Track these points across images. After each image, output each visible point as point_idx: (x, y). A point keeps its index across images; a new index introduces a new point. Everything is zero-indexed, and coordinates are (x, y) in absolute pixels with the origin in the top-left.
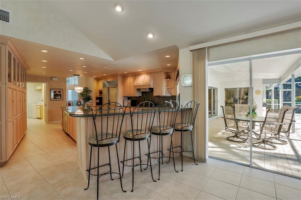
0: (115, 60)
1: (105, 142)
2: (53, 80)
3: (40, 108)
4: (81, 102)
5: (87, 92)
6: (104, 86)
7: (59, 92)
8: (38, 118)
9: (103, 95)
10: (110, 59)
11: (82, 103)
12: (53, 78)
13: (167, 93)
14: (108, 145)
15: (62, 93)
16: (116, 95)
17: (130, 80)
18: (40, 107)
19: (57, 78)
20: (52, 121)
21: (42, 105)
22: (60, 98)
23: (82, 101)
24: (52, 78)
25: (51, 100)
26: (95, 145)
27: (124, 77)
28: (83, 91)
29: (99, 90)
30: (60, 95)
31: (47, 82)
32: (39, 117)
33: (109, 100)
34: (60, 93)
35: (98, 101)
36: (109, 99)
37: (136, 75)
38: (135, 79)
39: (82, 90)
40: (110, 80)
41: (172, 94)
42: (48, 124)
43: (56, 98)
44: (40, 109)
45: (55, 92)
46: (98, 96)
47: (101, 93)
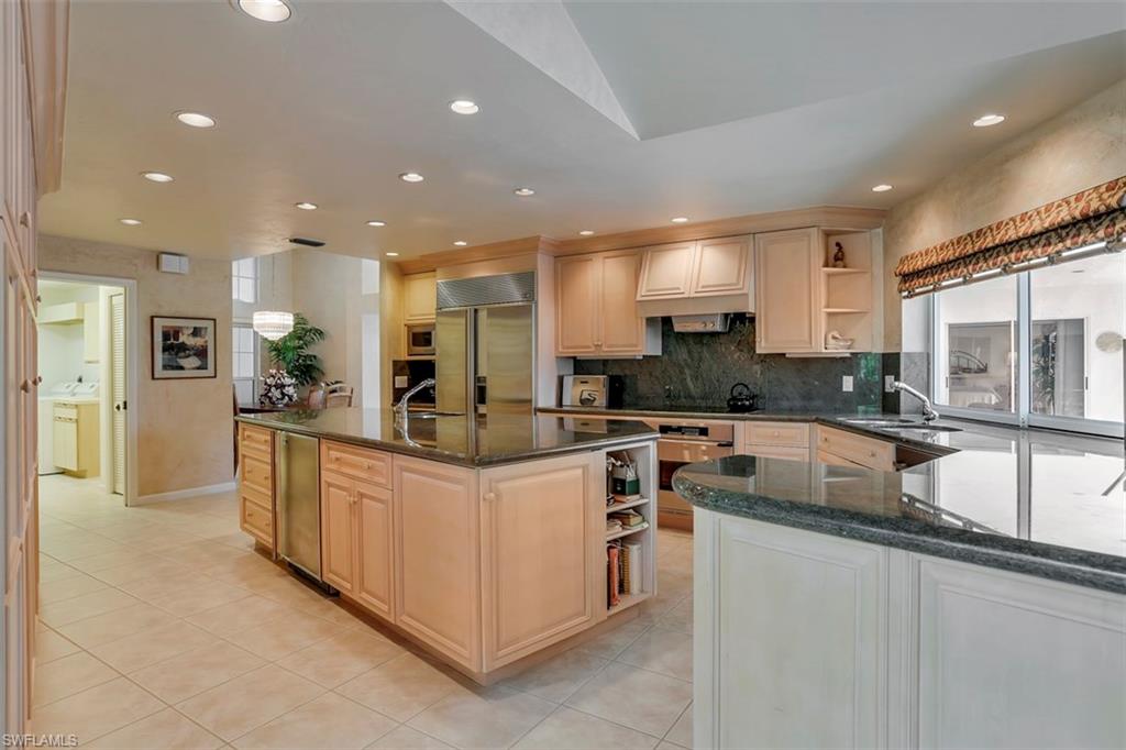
2: (164, 268)
3: (77, 421)
4: (283, 386)
5: (300, 338)
7: (196, 332)
8: (64, 472)
9: (435, 351)
11: (290, 390)
12: (164, 256)
13: (834, 338)
15: (209, 337)
16: (527, 358)
17: (603, 276)
18: (78, 413)
19: (184, 259)
20: (157, 492)
21: (96, 405)
22: (198, 368)
23: (288, 381)
24: (157, 257)
25: (153, 378)
27: (570, 255)
28: (291, 330)
29: (409, 327)
30: (201, 353)
31: (134, 279)
32: (74, 468)
33: (482, 373)
34: (198, 341)
36: (476, 373)
37: (640, 246)
38: (637, 268)
39: (288, 326)
40: (482, 273)
41: (856, 345)
42: (138, 506)
43: (182, 368)
44: (74, 425)
45: (177, 332)
46: (404, 357)
47: (422, 338)
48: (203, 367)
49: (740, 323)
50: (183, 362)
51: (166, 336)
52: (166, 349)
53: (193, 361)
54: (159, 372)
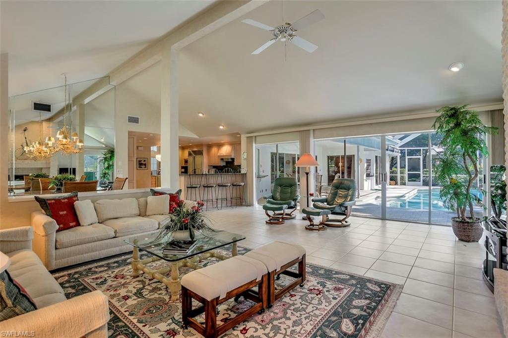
0: (200, 137)
1: (194, 186)
2: (139, 149)
6: (190, 154)
7: (144, 161)
9: (188, 164)
10: (196, 137)
12: (139, 147)
14: (195, 187)
15: (147, 162)
16: (202, 164)
17: (214, 150)
19: (142, 147)
25: (137, 170)
26: (190, 187)
27: (210, 146)
29: (185, 159)
30: (145, 165)
34: (145, 163)
35: (183, 170)
37: (220, 145)
38: (219, 149)
40: (195, 149)
43: (142, 168)
45: (141, 161)
46: (184, 165)
47: (186, 162)
48: (146, 167)
49: (233, 159)
50: (142, 166)
51: (139, 162)
52: (139, 164)
53: (144, 166)
54: (138, 168)
